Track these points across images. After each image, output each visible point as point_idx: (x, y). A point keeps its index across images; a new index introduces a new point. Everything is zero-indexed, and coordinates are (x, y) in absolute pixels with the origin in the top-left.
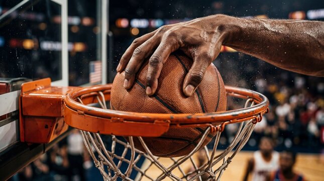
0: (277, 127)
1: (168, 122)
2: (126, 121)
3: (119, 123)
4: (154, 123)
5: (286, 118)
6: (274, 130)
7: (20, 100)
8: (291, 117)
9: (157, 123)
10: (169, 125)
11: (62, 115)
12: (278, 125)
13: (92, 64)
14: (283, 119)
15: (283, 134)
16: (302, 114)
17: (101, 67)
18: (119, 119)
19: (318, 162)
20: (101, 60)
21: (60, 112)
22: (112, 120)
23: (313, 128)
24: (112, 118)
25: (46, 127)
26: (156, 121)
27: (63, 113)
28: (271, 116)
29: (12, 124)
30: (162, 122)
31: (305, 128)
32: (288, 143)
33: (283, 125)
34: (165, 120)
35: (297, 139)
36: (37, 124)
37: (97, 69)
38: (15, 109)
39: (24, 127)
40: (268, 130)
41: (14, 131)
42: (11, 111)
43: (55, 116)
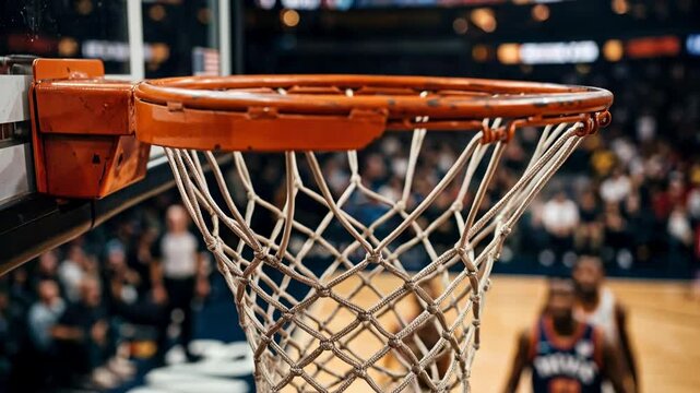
0: (601, 225)
1: (382, 113)
2: (282, 116)
3: (268, 121)
4: (350, 117)
5: (622, 205)
6: (595, 232)
7: (32, 97)
8: (633, 204)
9: (356, 116)
10: (384, 119)
11: (130, 131)
12: (605, 220)
13: (198, 52)
14: (615, 208)
15: (614, 240)
16: (656, 197)
17: (219, 65)
18: (266, 110)
19: (688, 297)
20: (218, 49)
21: (127, 123)
22: (252, 113)
23: (679, 226)
24: (251, 109)
25: (96, 160)
26: (354, 112)
27: (133, 126)
28: (588, 202)
29: (16, 151)
30: (369, 112)
31: (662, 226)
32: (624, 259)
33: (615, 221)
34: (375, 108)
35: (643, 251)
36: (74, 154)
37: (209, 67)
38: (21, 118)
39: (45, 161)
40: (583, 231)
41: (22, 170)
42: (14, 121)
43: (116, 133)
